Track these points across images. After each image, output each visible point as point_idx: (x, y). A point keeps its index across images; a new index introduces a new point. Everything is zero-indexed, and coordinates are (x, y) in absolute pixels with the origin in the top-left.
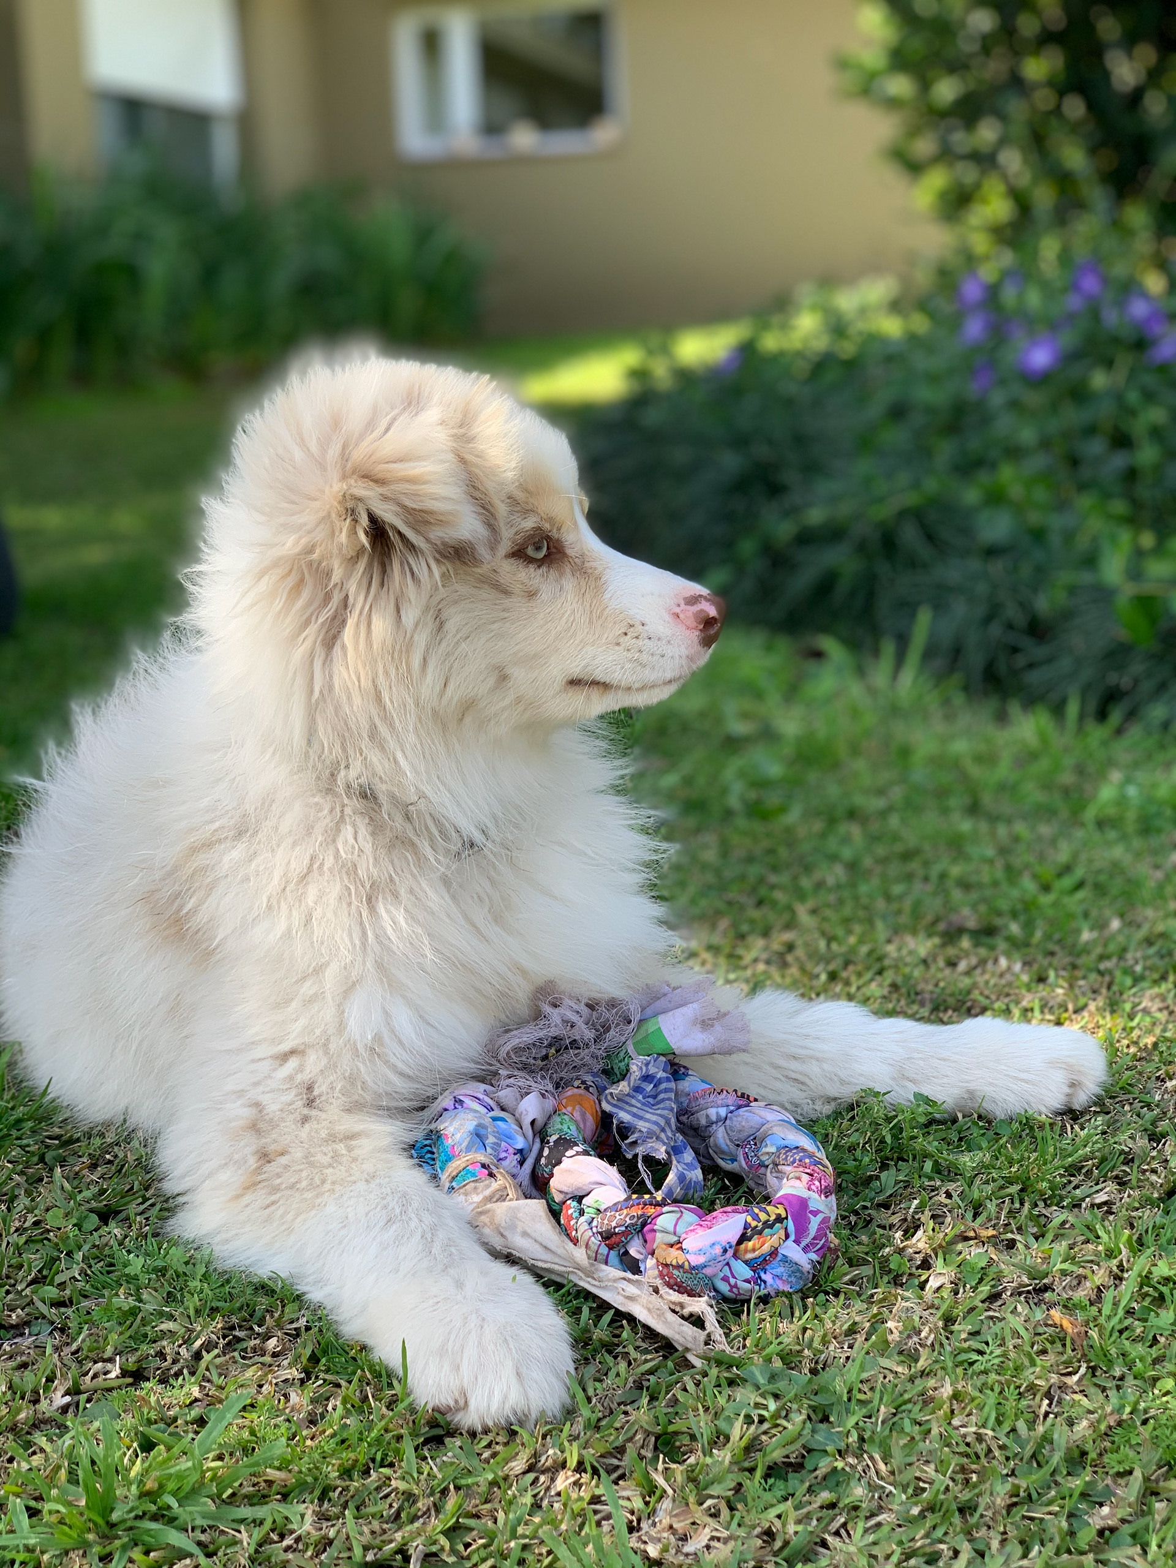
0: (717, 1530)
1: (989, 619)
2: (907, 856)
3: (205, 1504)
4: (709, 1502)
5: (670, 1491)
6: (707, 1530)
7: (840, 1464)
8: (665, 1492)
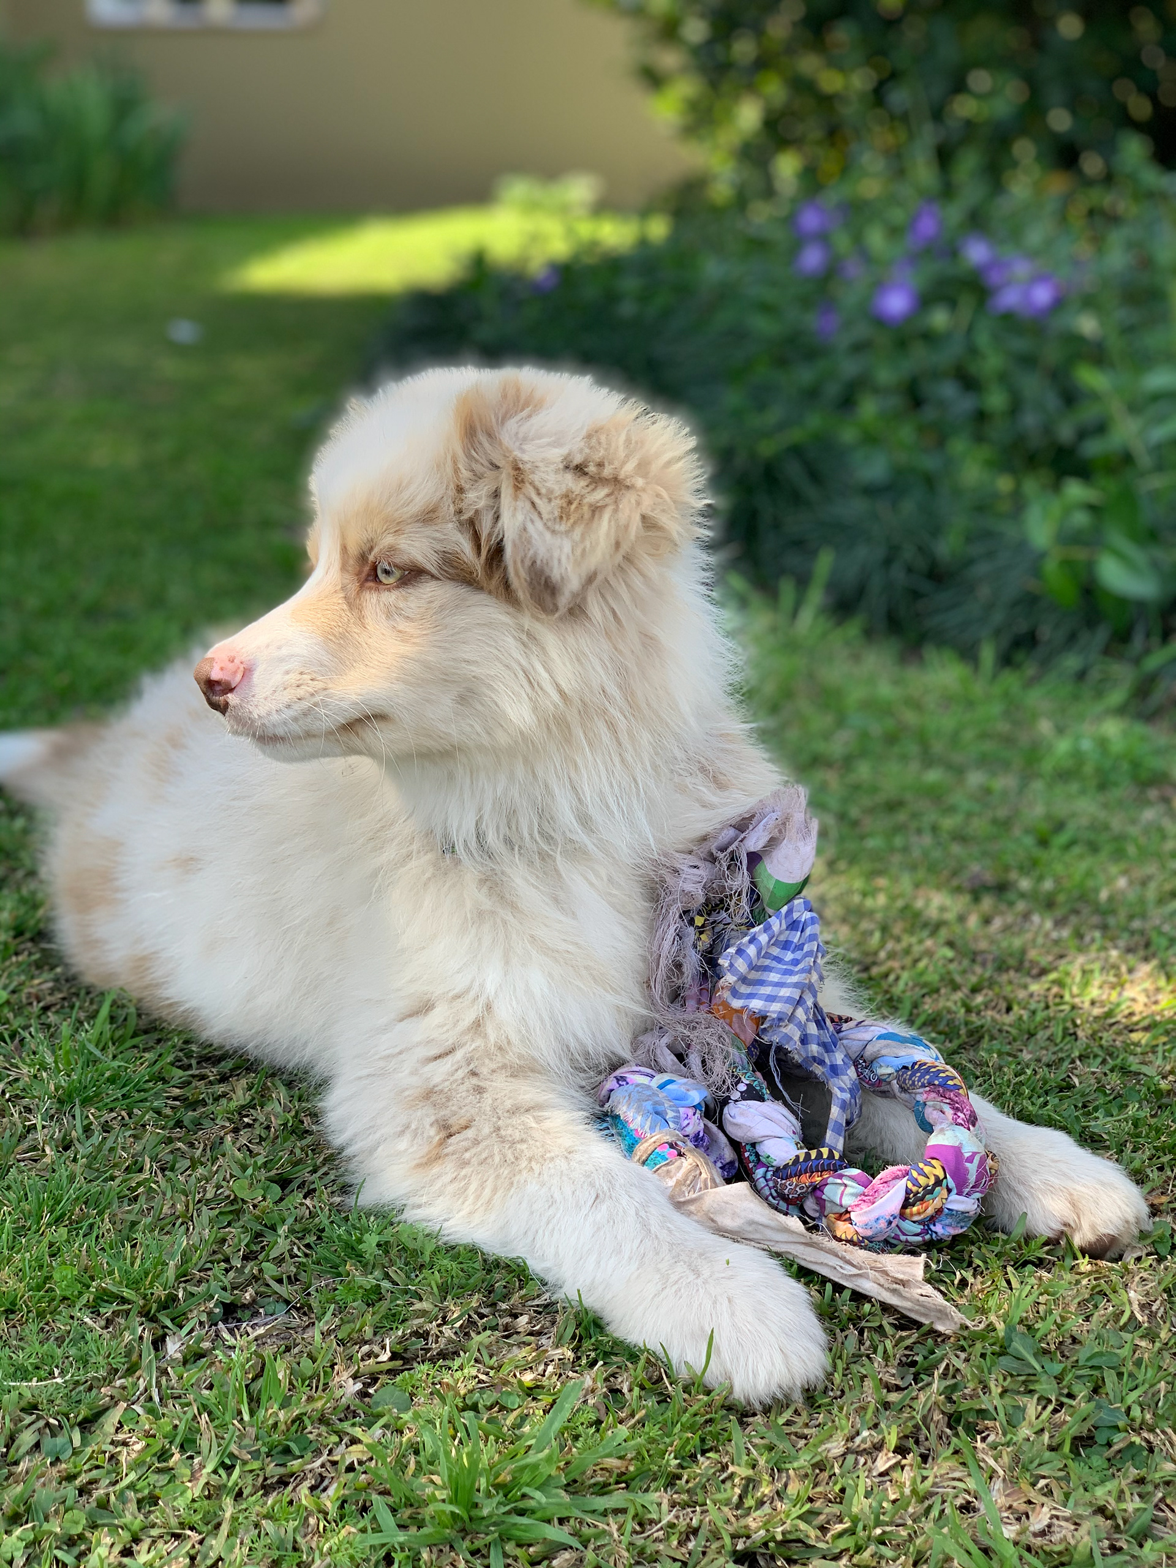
0: (1055, 1508)
1: (888, 562)
2: (893, 806)
3: (557, 1495)
4: (1042, 1483)
5: (1001, 1473)
6: (1045, 1509)
7: (1137, 1440)
8: (994, 1471)
